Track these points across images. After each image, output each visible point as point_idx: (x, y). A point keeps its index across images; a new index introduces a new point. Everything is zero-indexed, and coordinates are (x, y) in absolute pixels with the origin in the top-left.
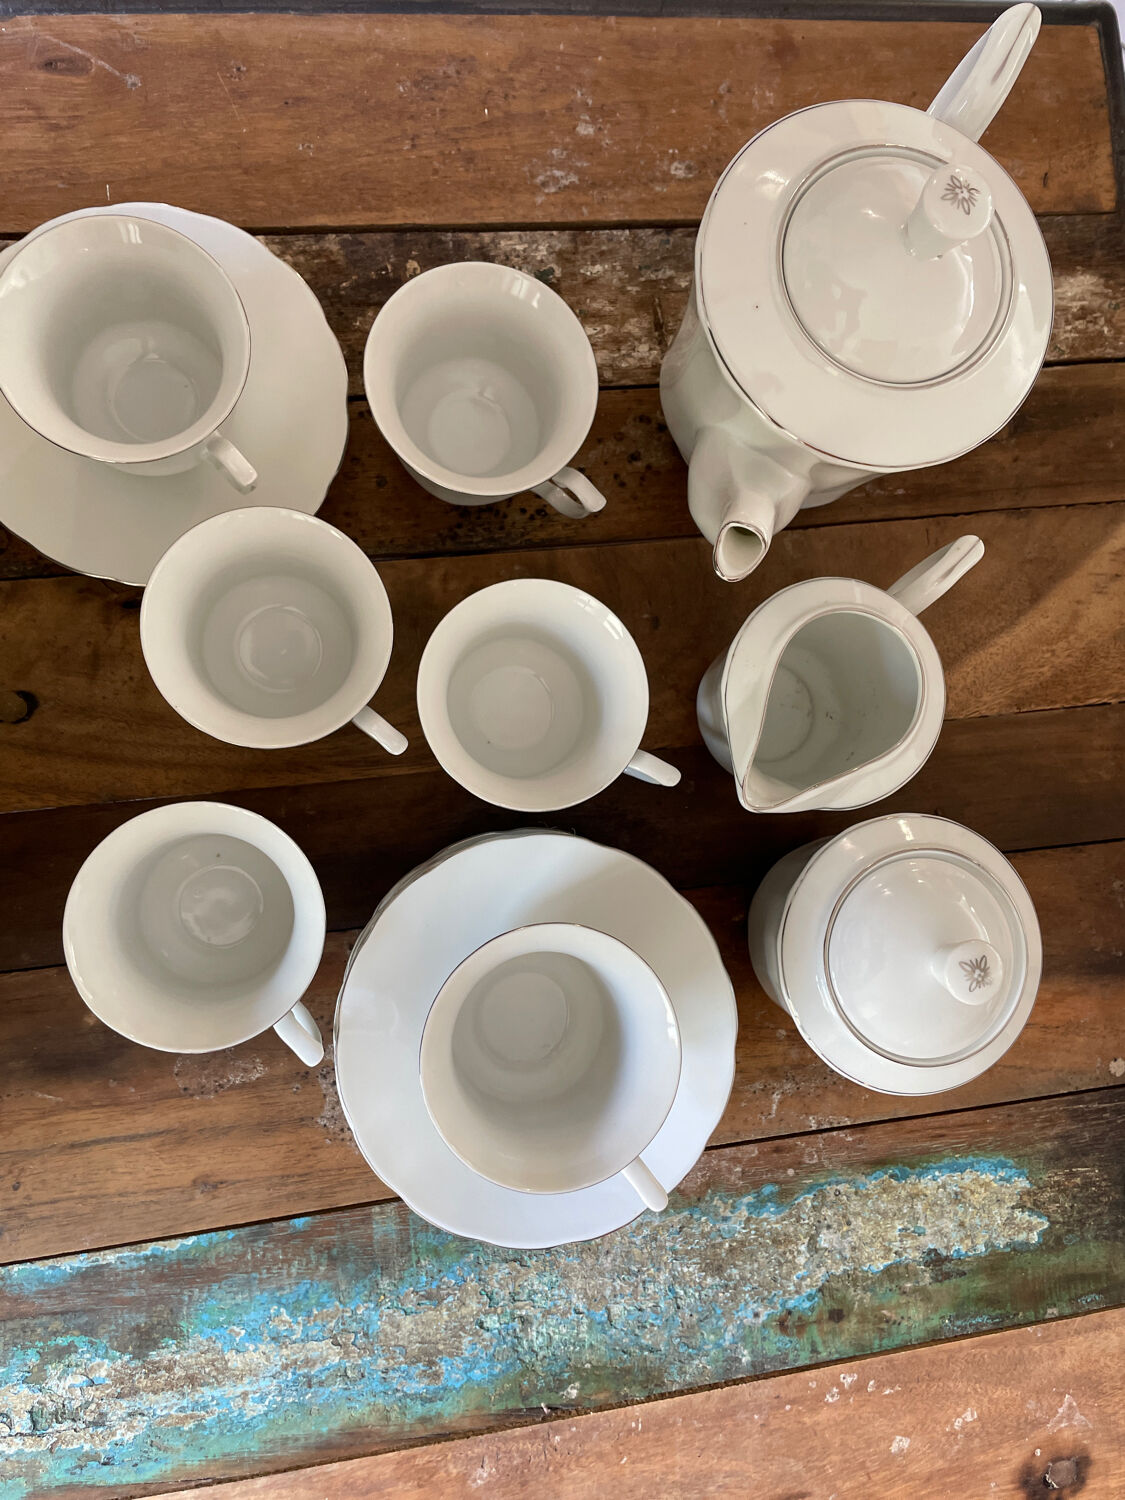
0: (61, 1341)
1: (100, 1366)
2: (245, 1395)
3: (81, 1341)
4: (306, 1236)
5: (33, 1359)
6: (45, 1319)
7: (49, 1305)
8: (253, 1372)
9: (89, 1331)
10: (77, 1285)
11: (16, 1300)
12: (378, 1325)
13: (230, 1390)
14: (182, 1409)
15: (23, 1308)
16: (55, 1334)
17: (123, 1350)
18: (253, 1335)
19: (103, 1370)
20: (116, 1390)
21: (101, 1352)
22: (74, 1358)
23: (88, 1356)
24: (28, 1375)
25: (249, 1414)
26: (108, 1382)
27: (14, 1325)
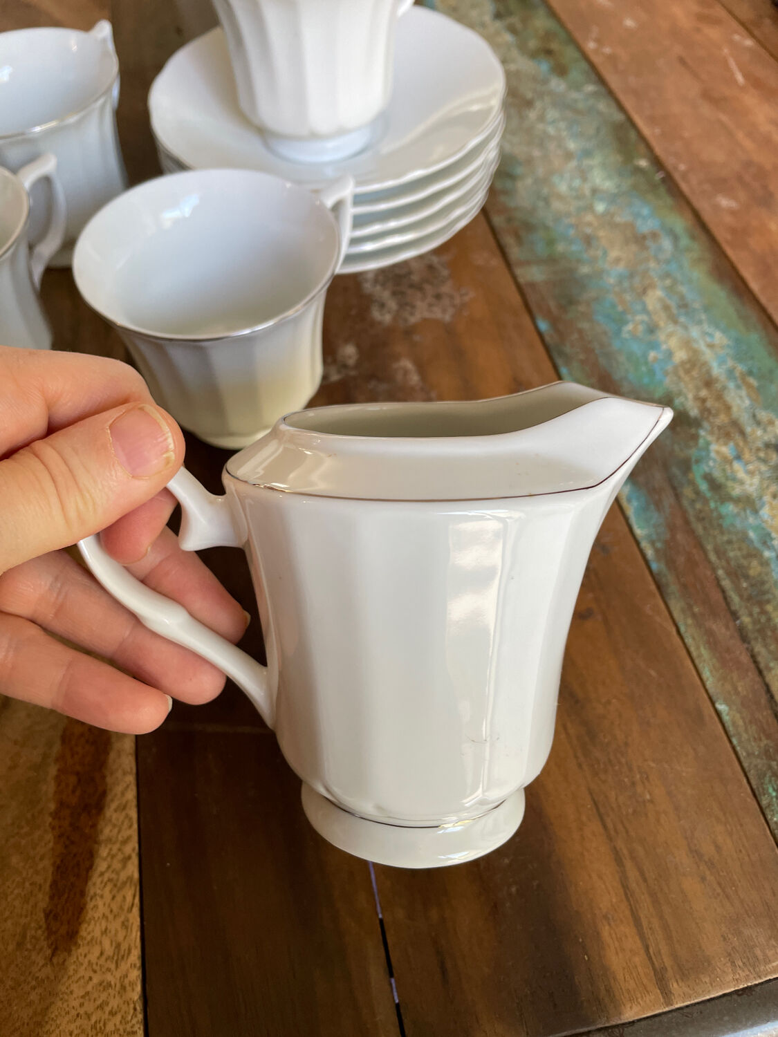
0: (704, 486)
1: (718, 452)
2: (711, 346)
3: (698, 472)
4: (554, 322)
5: (730, 508)
6: (685, 503)
7: (668, 500)
8: (687, 344)
9: (686, 466)
11: (672, 528)
12: (621, 268)
13: (707, 355)
14: (738, 387)
15: (679, 522)
16: (697, 492)
17: (695, 437)
18: (654, 346)
19: (720, 449)
20: (738, 437)
21: (704, 454)
22: (717, 474)
23: (711, 463)
24: (748, 512)
25: (725, 341)
26: (732, 444)
27: (699, 529)
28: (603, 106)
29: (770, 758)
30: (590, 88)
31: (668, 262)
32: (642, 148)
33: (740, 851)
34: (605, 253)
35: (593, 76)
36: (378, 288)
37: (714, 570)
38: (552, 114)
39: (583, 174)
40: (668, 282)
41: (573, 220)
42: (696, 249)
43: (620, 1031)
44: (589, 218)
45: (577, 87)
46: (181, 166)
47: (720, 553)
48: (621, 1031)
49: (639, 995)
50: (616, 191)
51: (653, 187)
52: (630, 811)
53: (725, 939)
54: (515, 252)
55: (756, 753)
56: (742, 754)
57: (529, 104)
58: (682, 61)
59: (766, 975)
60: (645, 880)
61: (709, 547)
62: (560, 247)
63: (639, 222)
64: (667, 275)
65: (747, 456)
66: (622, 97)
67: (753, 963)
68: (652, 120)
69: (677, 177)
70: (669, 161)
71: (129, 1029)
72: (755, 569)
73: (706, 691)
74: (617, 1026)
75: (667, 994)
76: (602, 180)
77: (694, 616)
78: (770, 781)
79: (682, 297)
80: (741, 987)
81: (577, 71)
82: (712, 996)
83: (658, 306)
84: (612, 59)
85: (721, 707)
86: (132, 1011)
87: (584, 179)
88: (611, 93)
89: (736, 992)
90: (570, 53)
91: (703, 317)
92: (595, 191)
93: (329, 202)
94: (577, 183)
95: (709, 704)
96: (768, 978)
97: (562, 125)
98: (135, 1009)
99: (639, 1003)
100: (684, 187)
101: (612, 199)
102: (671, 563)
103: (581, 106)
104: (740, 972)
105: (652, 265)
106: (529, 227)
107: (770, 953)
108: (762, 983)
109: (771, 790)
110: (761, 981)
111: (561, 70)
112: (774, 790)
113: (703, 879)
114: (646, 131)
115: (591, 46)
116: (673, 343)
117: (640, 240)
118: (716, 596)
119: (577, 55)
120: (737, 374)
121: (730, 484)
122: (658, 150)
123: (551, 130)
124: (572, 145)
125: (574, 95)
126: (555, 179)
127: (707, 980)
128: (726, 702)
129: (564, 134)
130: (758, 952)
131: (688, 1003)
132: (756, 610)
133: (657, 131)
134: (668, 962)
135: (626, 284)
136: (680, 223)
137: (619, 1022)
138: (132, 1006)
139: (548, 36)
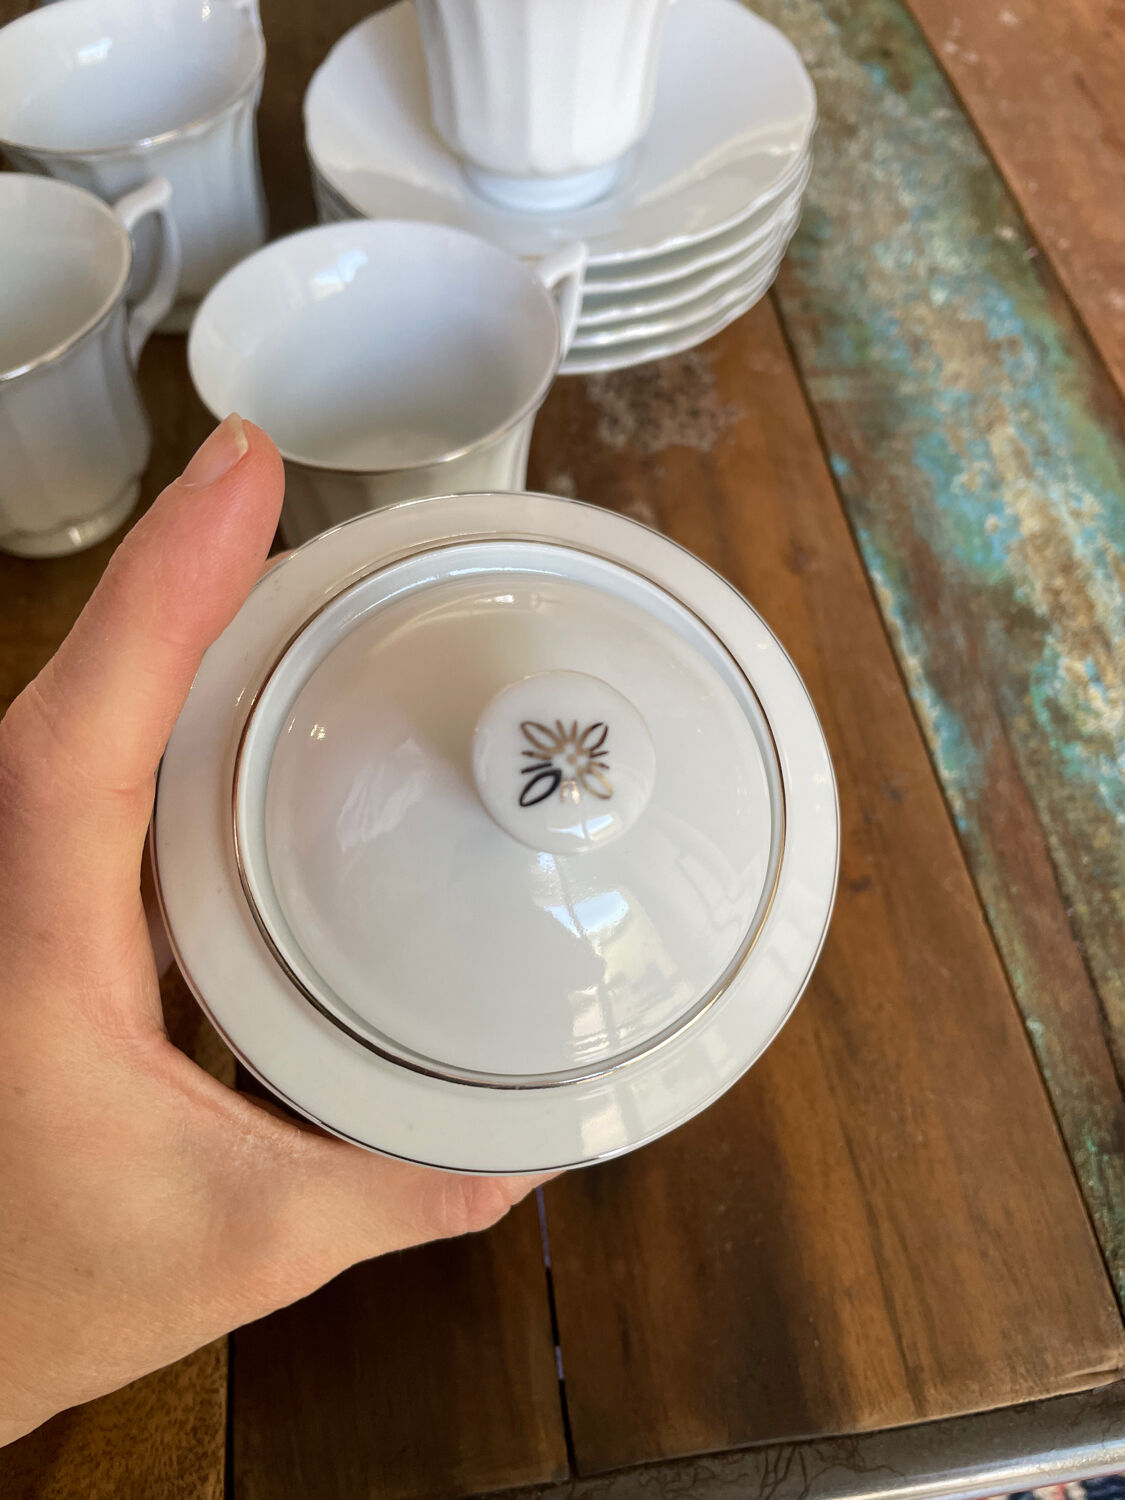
0: (1044, 716)
1: (1069, 670)
2: (1077, 515)
3: (1037, 696)
4: (857, 462)
5: (1077, 751)
6: (1015, 738)
7: (991, 733)
8: (1043, 508)
9: (1022, 685)
10: (957, 700)
11: (993, 773)
12: (959, 390)
13: (1071, 527)
14: (1108, 577)
15: (1004, 764)
16: (1034, 725)
17: (1040, 645)
18: (995, 508)
19: (1072, 665)
20: (1099, 650)
21: (1048, 669)
22: (1065, 700)
23: (1058, 685)
24: (1102, 756)
25: (1097, 508)
26: (1090, 659)
27: (1031, 777)
28: (957, 142)
29: (1092, 1099)
30: (942, 113)
31: (1028, 385)
32: (1008, 209)
33: (1039, 1222)
34: (939, 366)
35: (948, 97)
36: (611, 395)
37: (1045, 836)
38: (882, 149)
39: (919, 245)
40: (1025, 415)
41: (897, 314)
42: (1073, 368)
43: (852, 1443)
44: (921, 311)
45: (922, 110)
46: (349, 212)
47: (1056, 812)
48: (855, 1443)
49: (882, 1398)
50: (964, 273)
51: (1019, 271)
52: (895, 1155)
53: (1004, 1336)
54: (810, 356)
55: (1075, 1092)
56: (1056, 1092)
57: (850, 131)
58: (1080, 82)
59: (1056, 1389)
60: (905, 1248)
61: (1042, 803)
62: (876, 352)
63: (993, 323)
64: (1025, 405)
65: (1110, 677)
66: (987, 131)
67: (1039, 1371)
68: (1027, 169)
69: (1055, 258)
70: (1046, 234)
71: (207, 1384)
72: (1102, 838)
73: (1016, 1003)
74: (849, 1437)
75: (920, 1403)
76: (945, 253)
77: (1010, 898)
78: (1090, 1131)
79: (1043, 440)
80: (1021, 1401)
81: (926, 87)
82: (981, 1409)
83: (1008, 449)
84: (978, 71)
85: (1035, 1026)
86: (213, 1362)
87: (920, 252)
88: (971, 124)
89: (1014, 1408)
90: (917, 58)
91: (1070, 470)
92: (933, 271)
93: (550, 280)
94: (909, 257)
95: (1017, 1020)
96: (1058, 1394)
97: (896, 167)
98: (218, 1360)
99: (881, 1409)
100: (1063, 273)
101: (957, 284)
102: (985, 822)
103: (924, 139)
104: (1021, 1381)
105: (1005, 387)
106: (834, 319)
107: (1065, 1361)
108: (1049, 1399)
109: (1089, 1144)
110: (1048, 1396)
111: (901, 84)
112: (1094, 1144)
113: (984, 1255)
114: (1017, 184)
115: (948, 48)
116: (1023, 505)
117: (992, 349)
118: (1044, 873)
119: (926, 61)
120: (1109, 558)
121: (1081, 716)
122: (1032, 216)
123: (879, 174)
124: (907, 199)
125: (919, 123)
126: (879, 250)
127: (975, 1387)
128: (1042, 1019)
129: (898, 181)
130: (1049, 1358)
131: (946, 1416)
132: (1098, 896)
133: (1033, 185)
134: (925, 1359)
135: (964, 414)
136: (1050, 328)
137: (853, 1432)
138: (213, 1356)
139: (887, 29)
